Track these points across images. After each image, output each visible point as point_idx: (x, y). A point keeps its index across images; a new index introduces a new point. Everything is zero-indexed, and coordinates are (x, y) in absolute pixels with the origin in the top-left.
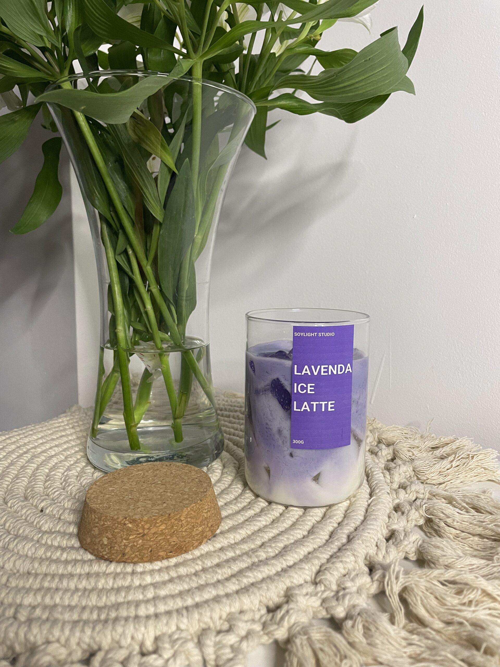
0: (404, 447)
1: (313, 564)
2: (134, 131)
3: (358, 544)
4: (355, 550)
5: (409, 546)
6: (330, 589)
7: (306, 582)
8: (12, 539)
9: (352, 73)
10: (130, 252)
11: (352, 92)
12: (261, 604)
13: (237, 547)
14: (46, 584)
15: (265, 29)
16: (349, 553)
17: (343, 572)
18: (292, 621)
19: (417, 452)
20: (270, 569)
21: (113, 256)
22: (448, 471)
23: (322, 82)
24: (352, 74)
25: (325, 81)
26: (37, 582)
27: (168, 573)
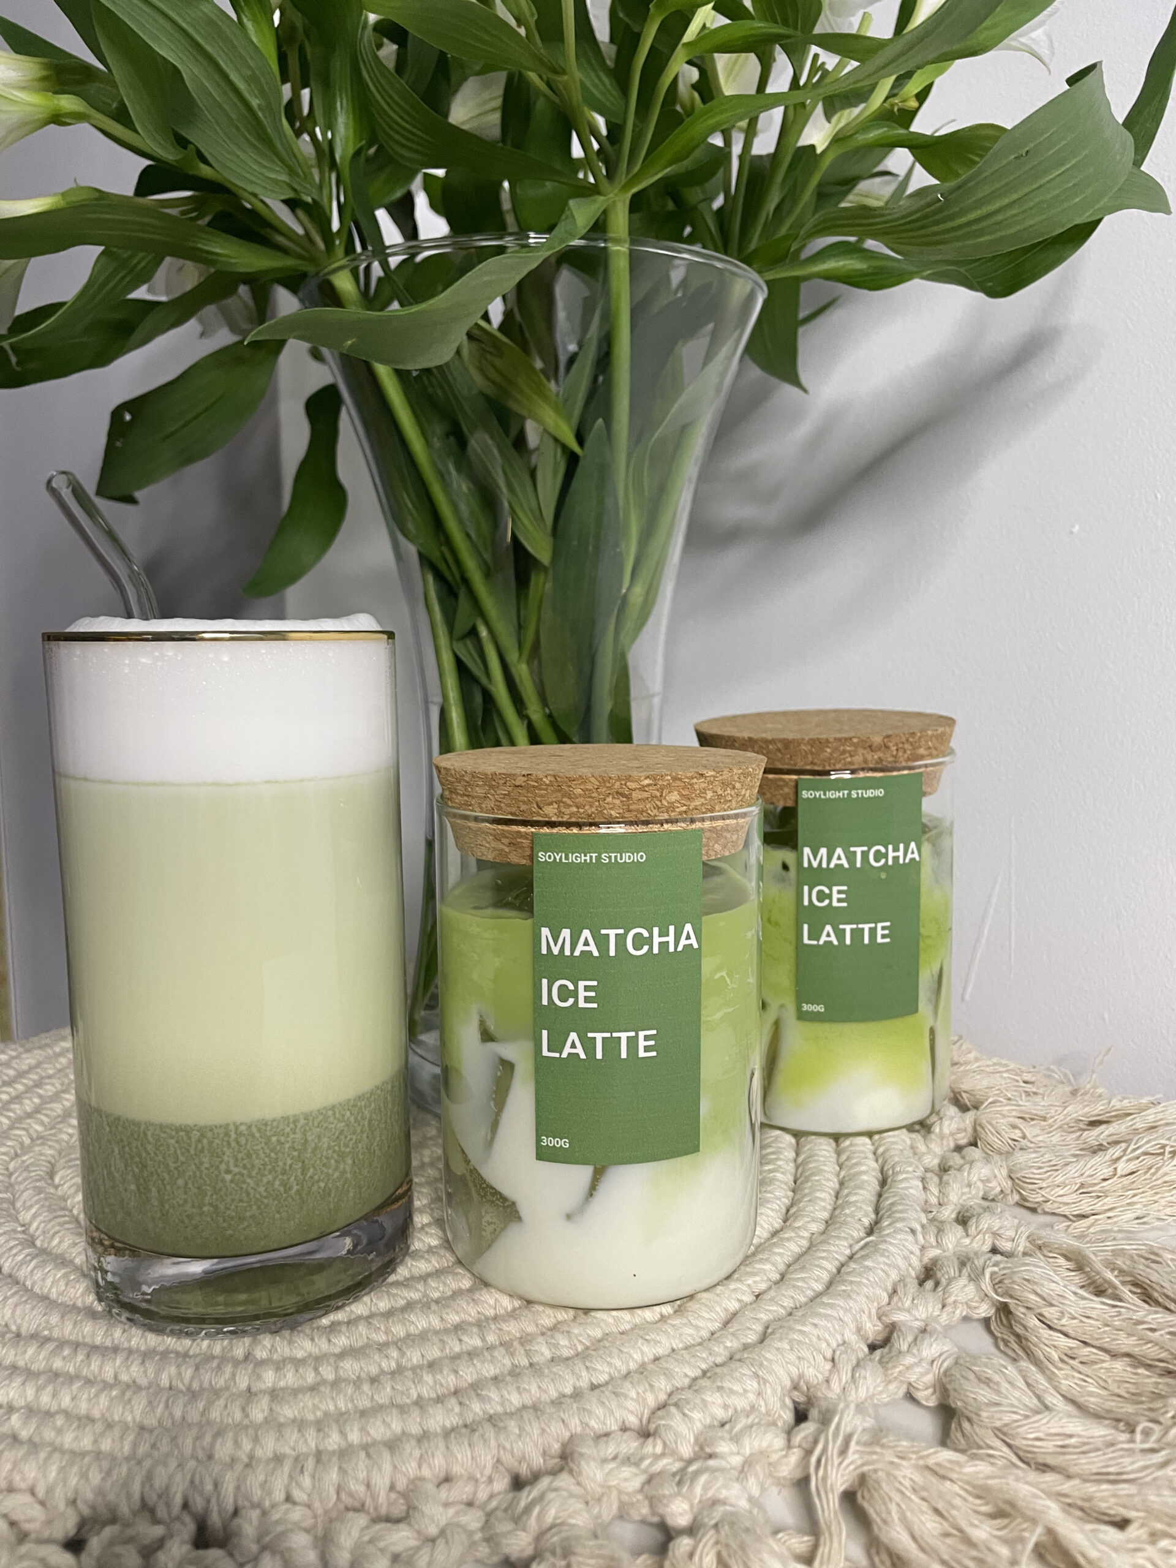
0: (1004, 1116)
1: (651, 1386)
2: (481, 370)
3: (775, 1351)
4: (761, 1365)
5: (918, 1370)
6: (673, 1453)
7: (624, 1429)
8: (29, 1258)
9: (987, 190)
10: (484, 633)
11: (990, 233)
12: (501, 1468)
13: (493, 1327)
14: (58, 1364)
15: (782, 108)
16: (745, 1371)
17: (720, 1414)
18: (549, 1519)
19: (1037, 1131)
20: (544, 1386)
21: (448, 643)
22: (1105, 1184)
23: (914, 217)
24: (986, 192)
25: (918, 215)
26: (41, 1357)
27: (316, 1370)
